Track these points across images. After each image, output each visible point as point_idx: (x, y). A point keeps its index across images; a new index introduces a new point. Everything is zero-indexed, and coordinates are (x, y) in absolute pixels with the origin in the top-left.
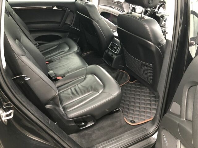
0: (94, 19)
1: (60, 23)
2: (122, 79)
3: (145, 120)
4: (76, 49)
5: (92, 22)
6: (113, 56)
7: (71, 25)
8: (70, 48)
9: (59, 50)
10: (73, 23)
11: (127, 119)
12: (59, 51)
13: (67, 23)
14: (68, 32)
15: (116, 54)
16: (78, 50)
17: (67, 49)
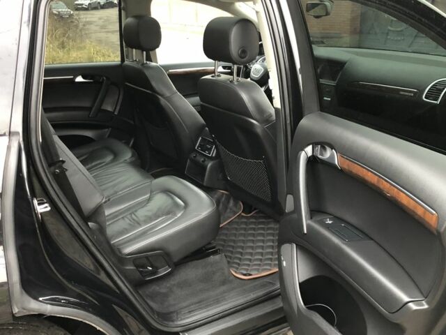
0: (161, 93)
1: (89, 109)
2: (228, 210)
3: (270, 270)
4: (128, 155)
5: (158, 99)
6: (206, 162)
7: (113, 113)
8: (116, 155)
9: (92, 162)
10: (118, 108)
11: (236, 272)
12: (93, 164)
13: (105, 108)
14: (108, 127)
15: (211, 158)
16: (132, 156)
17: (109, 158)
